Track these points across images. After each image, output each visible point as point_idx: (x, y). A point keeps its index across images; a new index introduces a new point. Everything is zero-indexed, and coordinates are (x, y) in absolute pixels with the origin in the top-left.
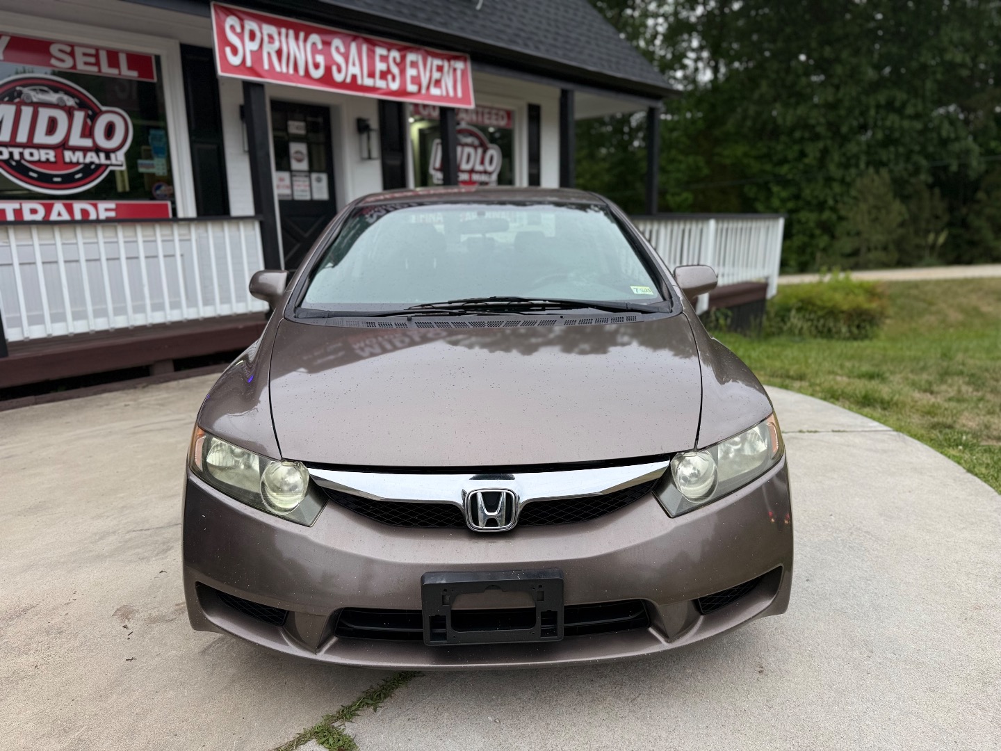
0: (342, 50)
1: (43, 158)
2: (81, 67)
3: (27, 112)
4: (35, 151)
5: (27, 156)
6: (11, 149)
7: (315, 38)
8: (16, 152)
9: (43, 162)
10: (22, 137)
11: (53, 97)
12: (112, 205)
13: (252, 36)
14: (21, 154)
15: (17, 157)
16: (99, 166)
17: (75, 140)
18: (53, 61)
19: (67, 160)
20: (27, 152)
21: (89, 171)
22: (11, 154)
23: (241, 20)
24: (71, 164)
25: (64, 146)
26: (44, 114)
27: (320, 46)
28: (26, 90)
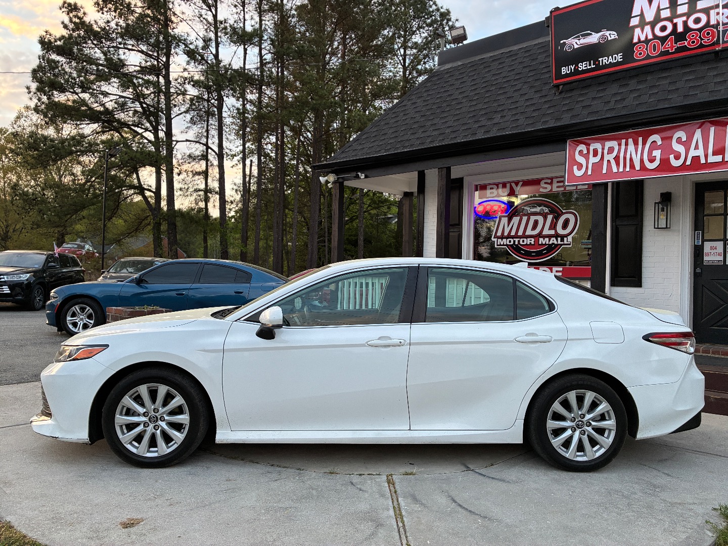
0: (684, 139)
1: (528, 243)
2: (555, 189)
3: (525, 219)
4: (525, 240)
5: (521, 243)
6: (514, 239)
7: (656, 138)
8: (517, 240)
9: (528, 245)
10: (520, 233)
11: (538, 209)
12: (561, 269)
13: (595, 153)
14: (519, 241)
15: (516, 243)
16: (558, 245)
17: (546, 232)
18: (541, 190)
19: (540, 243)
20: (521, 240)
21: (551, 248)
22: (514, 241)
23: (588, 145)
24: (542, 244)
25: (540, 235)
26: (533, 218)
27: (659, 143)
28: (526, 208)
